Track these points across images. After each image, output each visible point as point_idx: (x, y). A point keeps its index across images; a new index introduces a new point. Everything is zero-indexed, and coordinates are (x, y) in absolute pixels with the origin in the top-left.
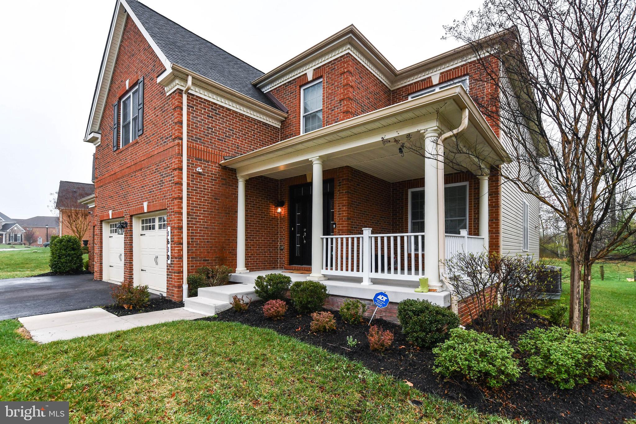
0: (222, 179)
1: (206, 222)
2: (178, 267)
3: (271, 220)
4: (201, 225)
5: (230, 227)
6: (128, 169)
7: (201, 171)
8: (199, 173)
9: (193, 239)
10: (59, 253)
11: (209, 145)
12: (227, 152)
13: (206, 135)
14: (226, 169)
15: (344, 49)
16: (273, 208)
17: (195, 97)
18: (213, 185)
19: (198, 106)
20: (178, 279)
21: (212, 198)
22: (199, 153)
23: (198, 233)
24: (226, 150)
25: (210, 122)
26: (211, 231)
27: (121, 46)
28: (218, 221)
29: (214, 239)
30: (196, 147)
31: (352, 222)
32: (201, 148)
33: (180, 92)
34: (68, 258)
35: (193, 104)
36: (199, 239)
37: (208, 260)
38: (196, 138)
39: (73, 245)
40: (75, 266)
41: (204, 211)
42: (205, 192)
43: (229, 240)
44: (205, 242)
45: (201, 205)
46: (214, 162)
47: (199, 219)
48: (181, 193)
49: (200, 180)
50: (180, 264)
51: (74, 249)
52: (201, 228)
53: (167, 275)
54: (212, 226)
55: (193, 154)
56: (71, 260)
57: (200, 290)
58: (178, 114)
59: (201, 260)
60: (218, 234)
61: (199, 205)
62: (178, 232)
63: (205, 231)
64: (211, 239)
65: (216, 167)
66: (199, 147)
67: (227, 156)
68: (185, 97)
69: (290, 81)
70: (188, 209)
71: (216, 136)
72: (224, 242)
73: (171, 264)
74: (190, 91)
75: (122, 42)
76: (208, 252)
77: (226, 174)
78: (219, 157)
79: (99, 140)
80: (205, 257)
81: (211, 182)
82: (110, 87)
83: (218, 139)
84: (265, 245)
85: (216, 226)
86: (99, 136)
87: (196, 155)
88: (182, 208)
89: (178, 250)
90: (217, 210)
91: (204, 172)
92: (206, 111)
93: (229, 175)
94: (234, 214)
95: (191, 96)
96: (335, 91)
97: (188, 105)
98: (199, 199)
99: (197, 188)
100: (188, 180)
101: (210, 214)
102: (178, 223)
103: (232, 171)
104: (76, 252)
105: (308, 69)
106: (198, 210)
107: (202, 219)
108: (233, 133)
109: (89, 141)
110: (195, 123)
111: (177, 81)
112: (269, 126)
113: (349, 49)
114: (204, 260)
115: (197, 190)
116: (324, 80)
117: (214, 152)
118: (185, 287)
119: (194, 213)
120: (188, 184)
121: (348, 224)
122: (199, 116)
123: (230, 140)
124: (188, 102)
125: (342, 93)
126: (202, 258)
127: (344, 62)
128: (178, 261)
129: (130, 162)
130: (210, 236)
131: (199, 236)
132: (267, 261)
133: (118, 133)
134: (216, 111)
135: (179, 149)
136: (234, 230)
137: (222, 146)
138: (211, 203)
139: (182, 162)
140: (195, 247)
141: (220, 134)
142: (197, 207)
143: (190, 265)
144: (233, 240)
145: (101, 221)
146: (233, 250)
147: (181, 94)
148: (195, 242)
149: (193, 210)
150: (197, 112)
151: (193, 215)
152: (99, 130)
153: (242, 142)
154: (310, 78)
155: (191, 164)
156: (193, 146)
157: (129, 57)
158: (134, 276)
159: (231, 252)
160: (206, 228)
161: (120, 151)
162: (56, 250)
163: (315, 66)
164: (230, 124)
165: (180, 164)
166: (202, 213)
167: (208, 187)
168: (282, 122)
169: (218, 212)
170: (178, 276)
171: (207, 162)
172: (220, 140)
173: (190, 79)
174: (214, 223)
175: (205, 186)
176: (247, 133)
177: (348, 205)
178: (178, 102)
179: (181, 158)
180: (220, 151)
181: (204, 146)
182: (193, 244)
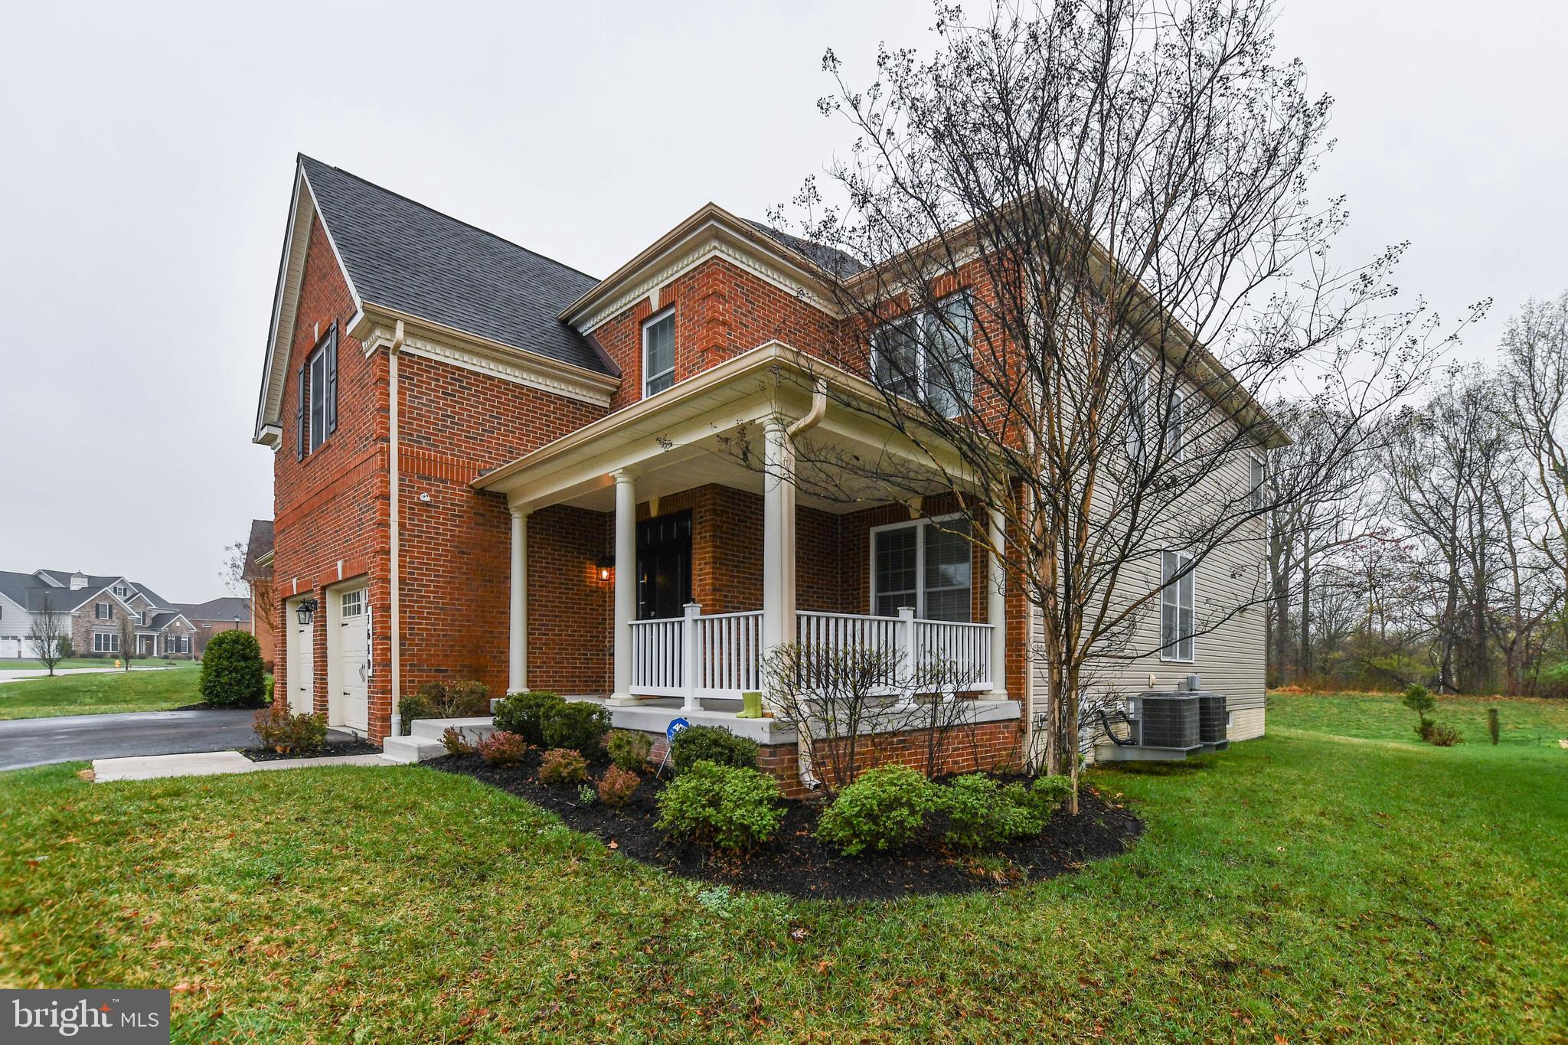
0: (475, 514)
1: (441, 598)
2: (382, 681)
3: (587, 595)
4: (431, 602)
5: (493, 607)
6: (317, 497)
7: (428, 499)
8: (426, 504)
9: (413, 629)
10: (216, 666)
11: (447, 448)
12: (486, 462)
13: (440, 431)
14: (485, 495)
15: (707, 249)
16: (591, 570)
17: (416, 359)
18: (456, 526)
19: (422, 376)
20: (382, 704)
21: (453, 552)
22: (424, 465)
23: (424, 618)
24: (484, 456)
25: (448, 405)
26: (453, 615)
27: (308, 255)
28: (466, 595)
29: (459, 631)
30: (418, 453)
31: (726, 596)
32: (430, 455)
33: (384, 352)
34: (234, 675)
35: (411, 373)
36: (426, 630)
37: (446, 671)
38: (418, 436)
39: (244, 649)
40: (247, 692)
41: (435, 576)
42: (437, 539)
43: (492, 632)
44: (439, 636)
45: (429, 564)
46: (457, 481)
47: (426, 591)
48: (386, 543)
49: (427, 517)
50: (387, 676)
51: (245, 658)
52: (430, 608)
53: (369, 697)
54: (454, 604)
55: (413, 467)
56: (240, 680)
57: (416, 723)
58: (381, 393)
59: (430, 671)
60: (467, 621)
61: (425, 564)
62: (382, 616)
63: (439, 614)
64: (451, 630)
65: (463, 491)
66: (424, 454)
67: (485, 469)
68: (394, 362)
69: (625, 312)
70: (400, 572)
71: (462, 430)
72: (482, 637)
73: (374, 676)
74: (403, 348)
75: (310, 248)
76: (446, 656)
77: (483, 504)
78: (469, 471)
79: (279, 440)
80: (439, 665)
81: (451, 520)
82: (295, 335)
83: (466, 437)
84: (574, 645)
85: (462, 605)
86: (278, 432)
87: (418, 470)
88: (389, 571)
89: (382, 649)
90: (465, 574)
91: (436, 502)
92: (441, 384)
93: (491, 506)
94: (504, 583)
95: (407, 358)
96: (694, 334)
97: (400, 376)
98: (426, 554)
99: (422, 532)
100: (400, 517)
101: (449, 583)
102: (382, 599)
103: (499, 497)
104: (249, 663)
105: (653, 287)
106: (423, 575)
107: (432, 592)
108: (499, 423)
109: (261, 442)
110: (416, 408)
111: (378, 332)
112: (582, 404)
113: (715, 248)
114: (435, 671)
115: (421, 537)
116: (677, 311)
117: (458, 461)
118: (396, 718)
119: (416, 579)
120: (402, 526)
121: (713, 600)
122: (425, 394)
123: (492, 438)
124: (399, 370)
125: (705, 337)
126: (432, 665)
127: (709, 276)
128: (382, 671)
129: (319, 484)
130: (449, 625)
131: (427, 624)
132: (578, 677)
133: (304, 427)
134: (462, 382)
135: (382, 460)
136: (504, 613)
137: (476, 450)
138: (451, 562)
139: (389, 483)
140: (417, 645)
141: (471, 427)
142: (422, 569)
143: (408, 679)
144: (501, 633)
145: (284, 600)
146: (501, 652)
147: (387, 354)
148: (417, 634)
149: (413, 574)
150: (421, 387)
151: (413, 585)
152: (279, 420)
153: (522, 439)
154: (655, 306)
155: (408, 486)
156: (412, 452)
157: (320, 280)
158: (330, 705)
159: (495, 657)
160: (441, 609)
161: (308, 460)
162: (212, 660)
163: (662, 281)
164: (493, 406)
165: (386, 487)
166: (432, 581)
167: (444, 530)
168: (612, 395)
169: (467, 579)
170: (382, 698)
171: (442, 482)
172: (471, 438)
173: (400, 327)
174: (459, 600)
175: (438, 528)
176: (531, 422)
177: (715, 563)
178: (381, 370)
179: (386, 477)
180: (471, 459)
181: (435, 451)
182: (413, 640)
